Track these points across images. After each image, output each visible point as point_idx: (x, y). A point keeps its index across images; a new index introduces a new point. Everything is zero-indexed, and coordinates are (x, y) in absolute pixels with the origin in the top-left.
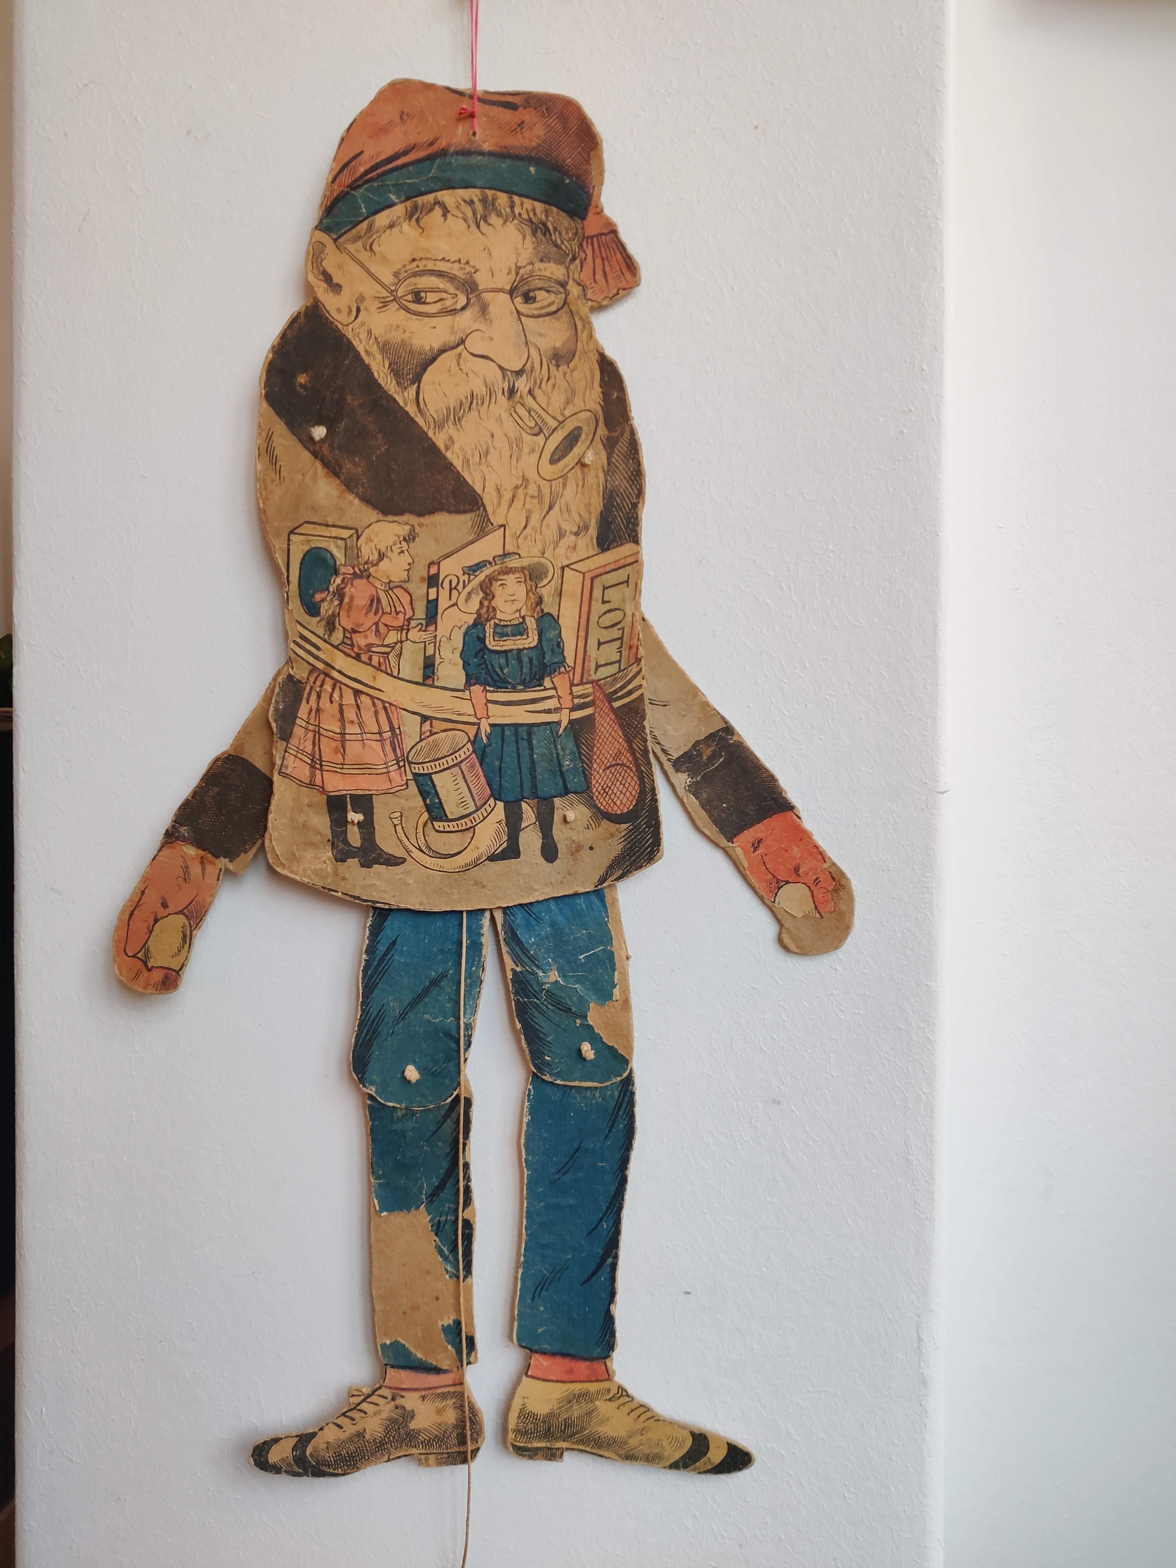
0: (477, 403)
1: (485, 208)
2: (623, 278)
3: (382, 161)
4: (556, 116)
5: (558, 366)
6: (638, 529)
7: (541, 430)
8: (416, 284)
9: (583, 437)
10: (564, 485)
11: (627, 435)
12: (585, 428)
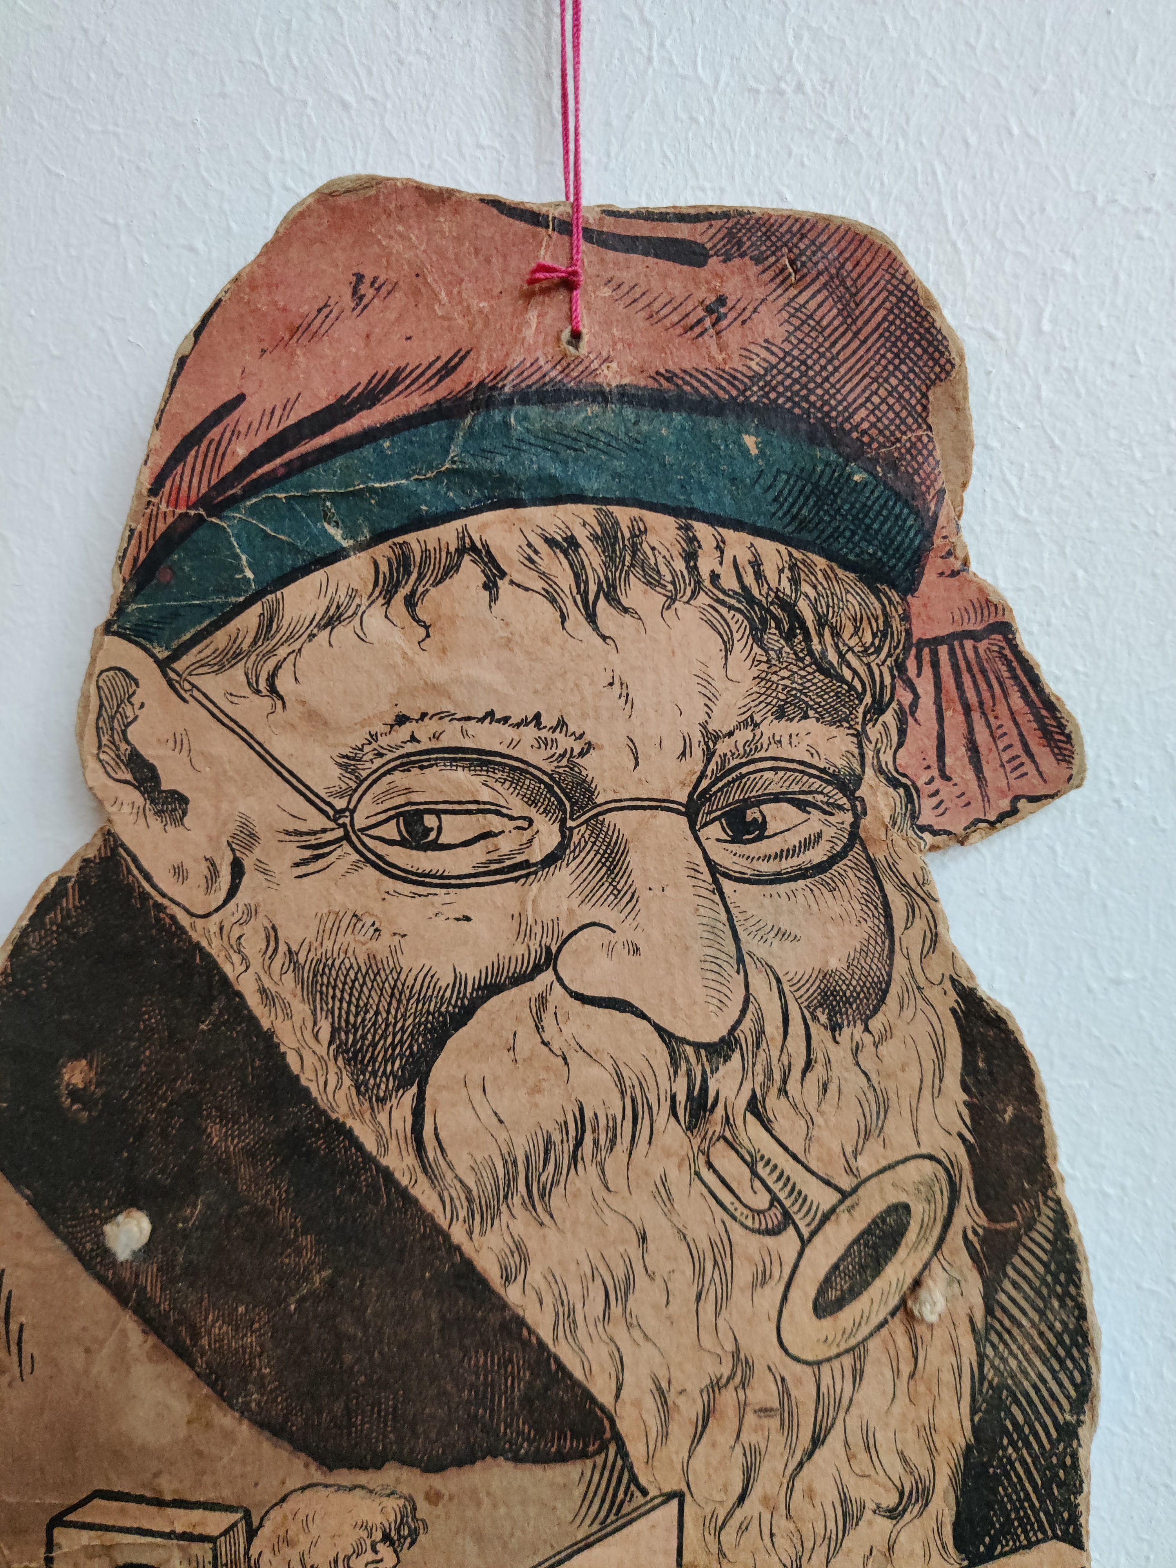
0: (596, 1143)
1: (611, 559)
2: (1029, 767)
3: (299, 424)
4: (823, 279)
5: (834, 1028)
6: (1080, 1499)
7: (787, 1218)
8: (409, 791)
9: (912, 1235)
10: (858, 1375)
11: (1044, 1225)
12: (918, 1209)
